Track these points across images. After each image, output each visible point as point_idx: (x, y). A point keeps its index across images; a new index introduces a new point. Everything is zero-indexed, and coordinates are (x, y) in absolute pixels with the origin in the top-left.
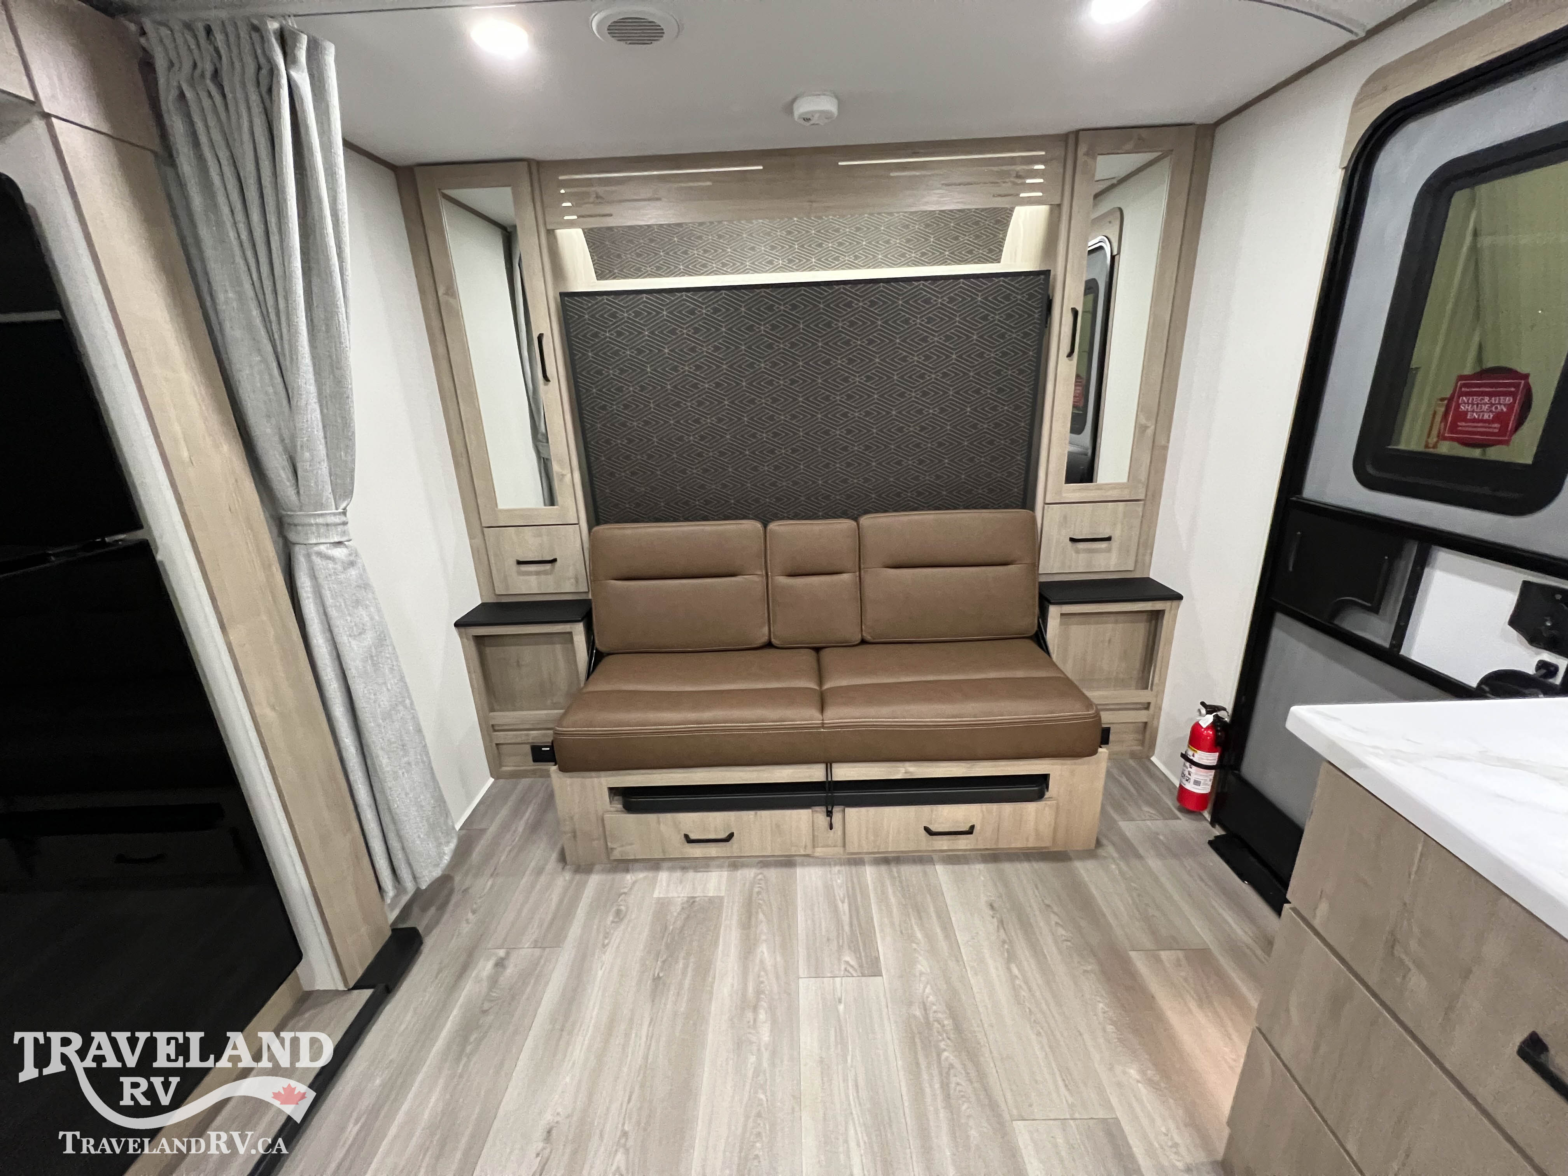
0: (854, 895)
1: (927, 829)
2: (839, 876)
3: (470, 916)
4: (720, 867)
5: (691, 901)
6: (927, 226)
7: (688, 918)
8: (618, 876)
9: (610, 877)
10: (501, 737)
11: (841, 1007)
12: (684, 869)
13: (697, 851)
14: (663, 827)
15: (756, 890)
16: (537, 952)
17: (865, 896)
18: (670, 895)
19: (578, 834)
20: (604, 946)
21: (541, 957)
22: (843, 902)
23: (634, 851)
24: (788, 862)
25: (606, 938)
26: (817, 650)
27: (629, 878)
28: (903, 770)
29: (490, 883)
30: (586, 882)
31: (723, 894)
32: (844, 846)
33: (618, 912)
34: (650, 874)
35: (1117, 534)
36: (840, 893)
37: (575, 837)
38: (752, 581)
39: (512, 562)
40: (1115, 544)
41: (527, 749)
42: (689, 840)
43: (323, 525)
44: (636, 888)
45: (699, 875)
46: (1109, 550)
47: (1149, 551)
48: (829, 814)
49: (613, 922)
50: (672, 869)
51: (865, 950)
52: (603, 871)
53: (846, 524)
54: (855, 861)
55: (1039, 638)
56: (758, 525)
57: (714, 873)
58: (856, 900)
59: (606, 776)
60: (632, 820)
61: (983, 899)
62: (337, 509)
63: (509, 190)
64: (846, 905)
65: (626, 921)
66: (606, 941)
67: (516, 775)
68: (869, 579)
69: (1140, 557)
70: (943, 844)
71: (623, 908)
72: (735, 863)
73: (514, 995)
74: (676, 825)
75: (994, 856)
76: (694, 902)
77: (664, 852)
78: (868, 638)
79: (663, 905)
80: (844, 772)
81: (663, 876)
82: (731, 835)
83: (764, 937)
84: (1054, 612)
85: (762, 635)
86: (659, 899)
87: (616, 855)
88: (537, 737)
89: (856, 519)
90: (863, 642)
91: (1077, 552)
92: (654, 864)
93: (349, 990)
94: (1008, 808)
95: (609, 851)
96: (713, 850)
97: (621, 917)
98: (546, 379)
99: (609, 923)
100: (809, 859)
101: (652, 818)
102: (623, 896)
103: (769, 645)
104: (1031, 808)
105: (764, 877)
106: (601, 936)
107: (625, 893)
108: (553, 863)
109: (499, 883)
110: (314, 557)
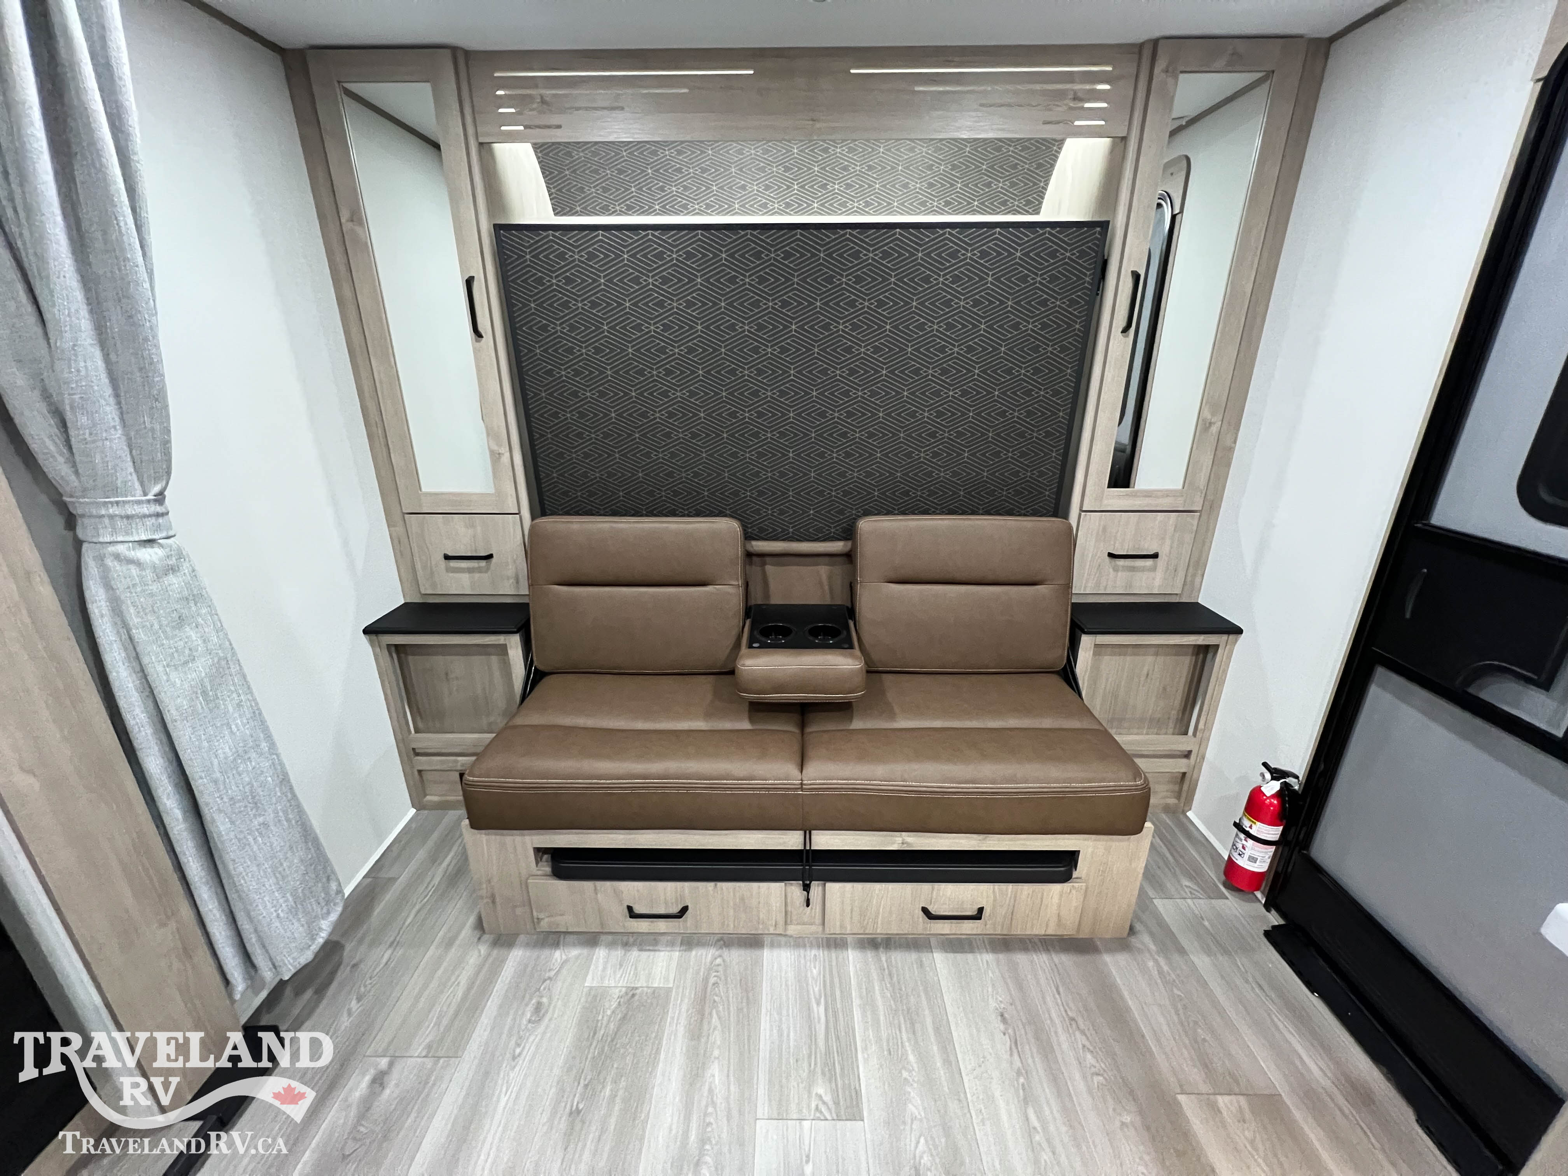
0: (833, 994)
1: (925, 911)
2: (815, 964)
3: (354, 1005)
4: (672, 944)
5: (631, 994)
6: (954, 167)
7: (624, 1018)
8: (545, 953)
9: (536, 953)
10: (423, 763)
11: (808, 1169)
12: (626, 945)
13: (643, 926)
14: (601, 897)
15: (712, 980)
16: (429, 1063)
17: (846, 995)
18: (606, 983)
19: (498, 900)
20: (514, 1058)
21: (432, 1071)
22: (818, 1004)
23: (566, 922)
24: (753, 942)
25: (518, 1045)
27: (558, 955)
28: (899, 840)
30: (503, 961)
31: (671, 985)
32: (823, 924)
33: (539, 1006)
34: (585, 951)
35: (1164, 550)
36: (815, 989)
37: (494, 902)
38: (726, 592)
39: (438, 556)
40: (1160, 561)
41: (455, 777)
42: (632, 913)
43: (122, 517)
44: (564, 972)
45: (645, 954)
46: (1154, 569)
47: (1200, 572)
48: (806, 888)
49: (530, 1021)
50: (611, 945)
51: (842, 1075)
52: (527, 945)
54: (835, 943)
55: (1068, 675)
56: (738, 524)
57: (662, 954)
58: (834, 1000)
59: (530, 835)
60: (562, 886)
61: (993, 1004)
62: (145, 494)
63: (428, 87)
64: (822, 1008)
65: (546, 1020)
66: (518, 1051)
67: (440, 807)
68: (866, 596)
69: (1189, 579)
70: (944, 927)
71: (545, 1000)
72: (689, 942)
74: (617, 893)
75: (1006, 945)
76: (633, 995)
77: (602, 924)
79: (596, 998)
80: (824, 841)
81: (601, 953)
82: (685, 909)
83: (716, 1053)
84: (1087, 642)
86: (591, 988)
87: (544, 925)
91: (1116, 570)
92: (590, 939)
94: (1025, 890)
95: (535, 921)
96: (662, 926)
97: (541, 1015)
98: (477, 333)
99: (524, 1022)
100: (781, 940)
101: (587, 886)
102: (548, 982)
104: (1055, 889)
105: (724, 961)
106: (513, 1043)
107: (550, 978)
108: (467, 931)
109: (400, 952)
110: (109, 562)
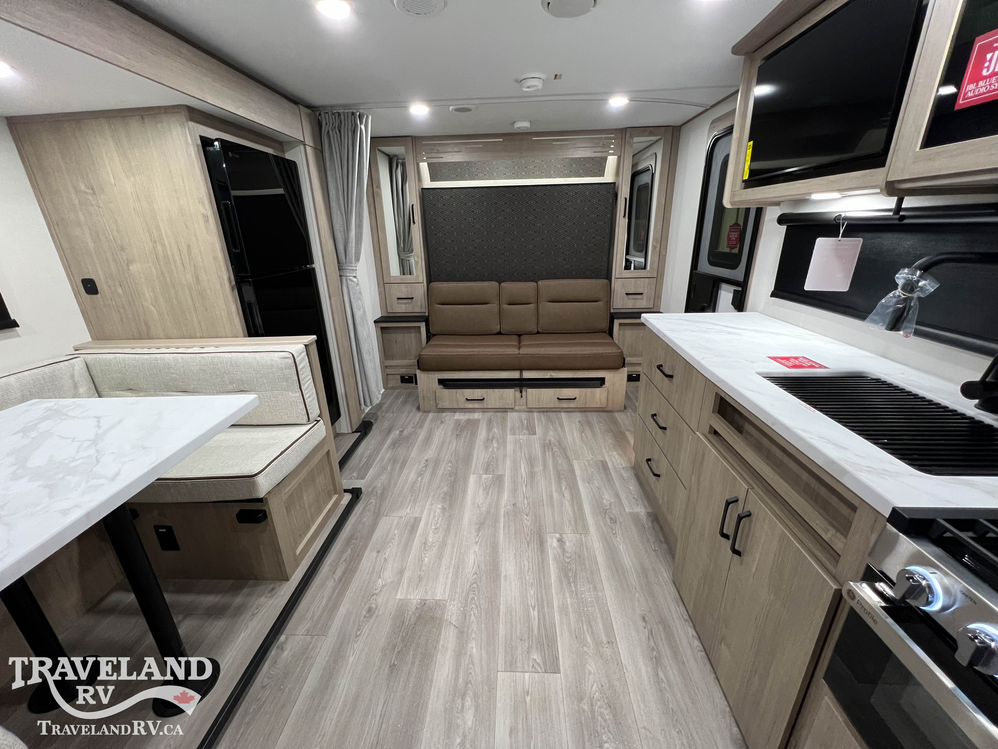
0: (529, 419)
1: (558, 398)
2: (524, 415)
3: (387, 421)
4: (479, 412)
7: (468, 423)
8: (440, 414)
9: (437, 414)
10: (389, 371)
11: (521, 441)
12: (465, 411)
13: (470, 405)
14: (458, 395)
15: (493, 418)
17: (533, 420)
18: (460, 418)
19: (425, 397)
20: (438, 428)
21: (415, 430)
22: (525, 421)
23: (446, 405)
24: (505, 410)
25: (438, 426)
26: (519, 336)
27: (444, 414)
28: (549, 374)
29: (392, 415)
30: (428, 416)
31: (480, 418)
32: (527, 406)
34: (452, 414)
35: (645, 291)
36: (524, 419)
37: (424, 399)
38: (493, 307)
39: (395, 299)
40: (645, 296)
41: (399, 377)
42: (467, 400)
44: (447, 416)
45: (471, 414)
46: (642, 299)
47: (659, 300)
48: (521, 392)
49: (440, 423)
50: (460, 412)
51: (531, 430)
52: (434, 413)
53: (533, 284)
54: (530, 410)
55: (610, 333)
56: (497, 284)
57: (476, 414)
58: (530, 421)
59: (436, 375)
60: (447, 392)
61: (577, 420)
62: (356, 264)
63: (404, 147)
65: (445, 423)
67: (394, 388)
68: (541, 306)
69: (656, 302)
70: (564, 404)
71: (443, 420)
72: (485, 410)
73: (408, 437)
74: (463, 394)
75: (584, 410)
76: (469, 419)
77: (458, 405)
78: (540, 331)
79: (458, 421)
80: (527, 375)
81: (458, 414)
82: (484, 399)
83: (495, 427)
84: (617, 322)
85: (497, 328)
86: (456, 418)
87: (440, 406)
88: (403, 371)
89: (537, 282)
90: (538, 333)
91: (629, 299)
92: (454, 410)
93: (353, 432)
94: (589, 390)
95: (437, 405)
96: (476, 405)
97: (443, 422)
98: (414, 223)
100: (513, 410)
101: (454, 391)
103: (500, 333)
104: (598, 390)
105: (496, 415)
106: (436, 426)
107: (443, 417)
108: (414, 410)
109: (395, 415)
110: (349, 281)
